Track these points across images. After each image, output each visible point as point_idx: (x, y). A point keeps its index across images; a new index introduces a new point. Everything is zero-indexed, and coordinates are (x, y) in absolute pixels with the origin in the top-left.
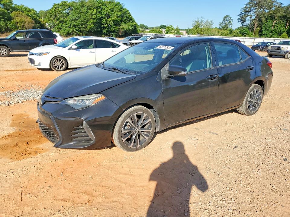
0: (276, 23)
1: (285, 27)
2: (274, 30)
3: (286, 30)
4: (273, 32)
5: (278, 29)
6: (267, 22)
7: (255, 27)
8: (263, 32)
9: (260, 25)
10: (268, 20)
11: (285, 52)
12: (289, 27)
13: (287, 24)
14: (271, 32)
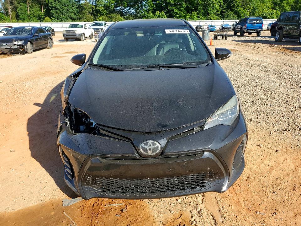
0: (30, 7)
1: (41, 10)
2: (31, 14)
3: (43, 14)
4: (31, 16)
5: (34, 12)
6: (21, 5)
7: (10, 11)
8: (21, 17)
9: (15, 9)
10: (21, 4)
11: (80, 35)
12: (44, 10)
13: (42, 8)
14: (29, 16)
